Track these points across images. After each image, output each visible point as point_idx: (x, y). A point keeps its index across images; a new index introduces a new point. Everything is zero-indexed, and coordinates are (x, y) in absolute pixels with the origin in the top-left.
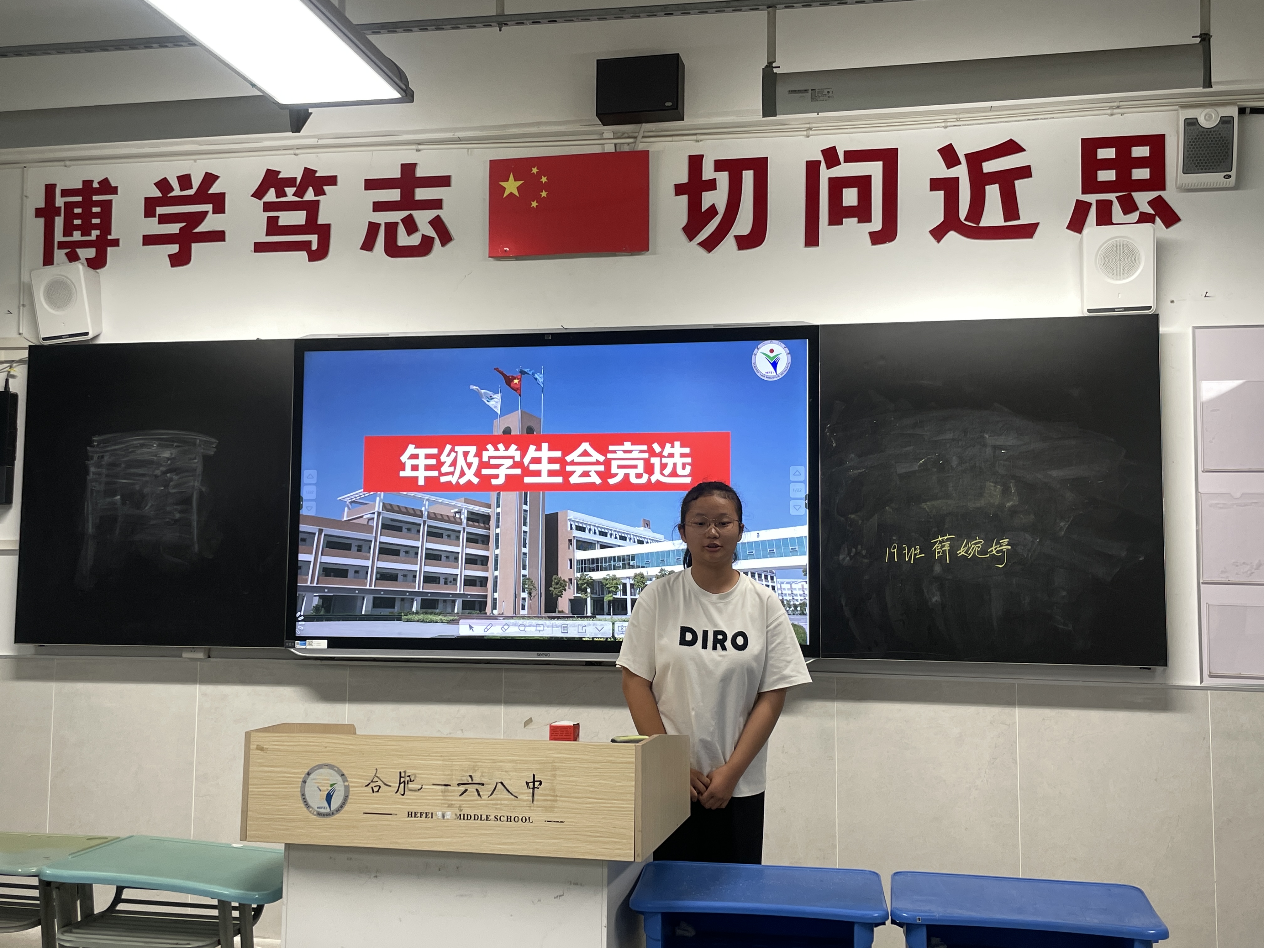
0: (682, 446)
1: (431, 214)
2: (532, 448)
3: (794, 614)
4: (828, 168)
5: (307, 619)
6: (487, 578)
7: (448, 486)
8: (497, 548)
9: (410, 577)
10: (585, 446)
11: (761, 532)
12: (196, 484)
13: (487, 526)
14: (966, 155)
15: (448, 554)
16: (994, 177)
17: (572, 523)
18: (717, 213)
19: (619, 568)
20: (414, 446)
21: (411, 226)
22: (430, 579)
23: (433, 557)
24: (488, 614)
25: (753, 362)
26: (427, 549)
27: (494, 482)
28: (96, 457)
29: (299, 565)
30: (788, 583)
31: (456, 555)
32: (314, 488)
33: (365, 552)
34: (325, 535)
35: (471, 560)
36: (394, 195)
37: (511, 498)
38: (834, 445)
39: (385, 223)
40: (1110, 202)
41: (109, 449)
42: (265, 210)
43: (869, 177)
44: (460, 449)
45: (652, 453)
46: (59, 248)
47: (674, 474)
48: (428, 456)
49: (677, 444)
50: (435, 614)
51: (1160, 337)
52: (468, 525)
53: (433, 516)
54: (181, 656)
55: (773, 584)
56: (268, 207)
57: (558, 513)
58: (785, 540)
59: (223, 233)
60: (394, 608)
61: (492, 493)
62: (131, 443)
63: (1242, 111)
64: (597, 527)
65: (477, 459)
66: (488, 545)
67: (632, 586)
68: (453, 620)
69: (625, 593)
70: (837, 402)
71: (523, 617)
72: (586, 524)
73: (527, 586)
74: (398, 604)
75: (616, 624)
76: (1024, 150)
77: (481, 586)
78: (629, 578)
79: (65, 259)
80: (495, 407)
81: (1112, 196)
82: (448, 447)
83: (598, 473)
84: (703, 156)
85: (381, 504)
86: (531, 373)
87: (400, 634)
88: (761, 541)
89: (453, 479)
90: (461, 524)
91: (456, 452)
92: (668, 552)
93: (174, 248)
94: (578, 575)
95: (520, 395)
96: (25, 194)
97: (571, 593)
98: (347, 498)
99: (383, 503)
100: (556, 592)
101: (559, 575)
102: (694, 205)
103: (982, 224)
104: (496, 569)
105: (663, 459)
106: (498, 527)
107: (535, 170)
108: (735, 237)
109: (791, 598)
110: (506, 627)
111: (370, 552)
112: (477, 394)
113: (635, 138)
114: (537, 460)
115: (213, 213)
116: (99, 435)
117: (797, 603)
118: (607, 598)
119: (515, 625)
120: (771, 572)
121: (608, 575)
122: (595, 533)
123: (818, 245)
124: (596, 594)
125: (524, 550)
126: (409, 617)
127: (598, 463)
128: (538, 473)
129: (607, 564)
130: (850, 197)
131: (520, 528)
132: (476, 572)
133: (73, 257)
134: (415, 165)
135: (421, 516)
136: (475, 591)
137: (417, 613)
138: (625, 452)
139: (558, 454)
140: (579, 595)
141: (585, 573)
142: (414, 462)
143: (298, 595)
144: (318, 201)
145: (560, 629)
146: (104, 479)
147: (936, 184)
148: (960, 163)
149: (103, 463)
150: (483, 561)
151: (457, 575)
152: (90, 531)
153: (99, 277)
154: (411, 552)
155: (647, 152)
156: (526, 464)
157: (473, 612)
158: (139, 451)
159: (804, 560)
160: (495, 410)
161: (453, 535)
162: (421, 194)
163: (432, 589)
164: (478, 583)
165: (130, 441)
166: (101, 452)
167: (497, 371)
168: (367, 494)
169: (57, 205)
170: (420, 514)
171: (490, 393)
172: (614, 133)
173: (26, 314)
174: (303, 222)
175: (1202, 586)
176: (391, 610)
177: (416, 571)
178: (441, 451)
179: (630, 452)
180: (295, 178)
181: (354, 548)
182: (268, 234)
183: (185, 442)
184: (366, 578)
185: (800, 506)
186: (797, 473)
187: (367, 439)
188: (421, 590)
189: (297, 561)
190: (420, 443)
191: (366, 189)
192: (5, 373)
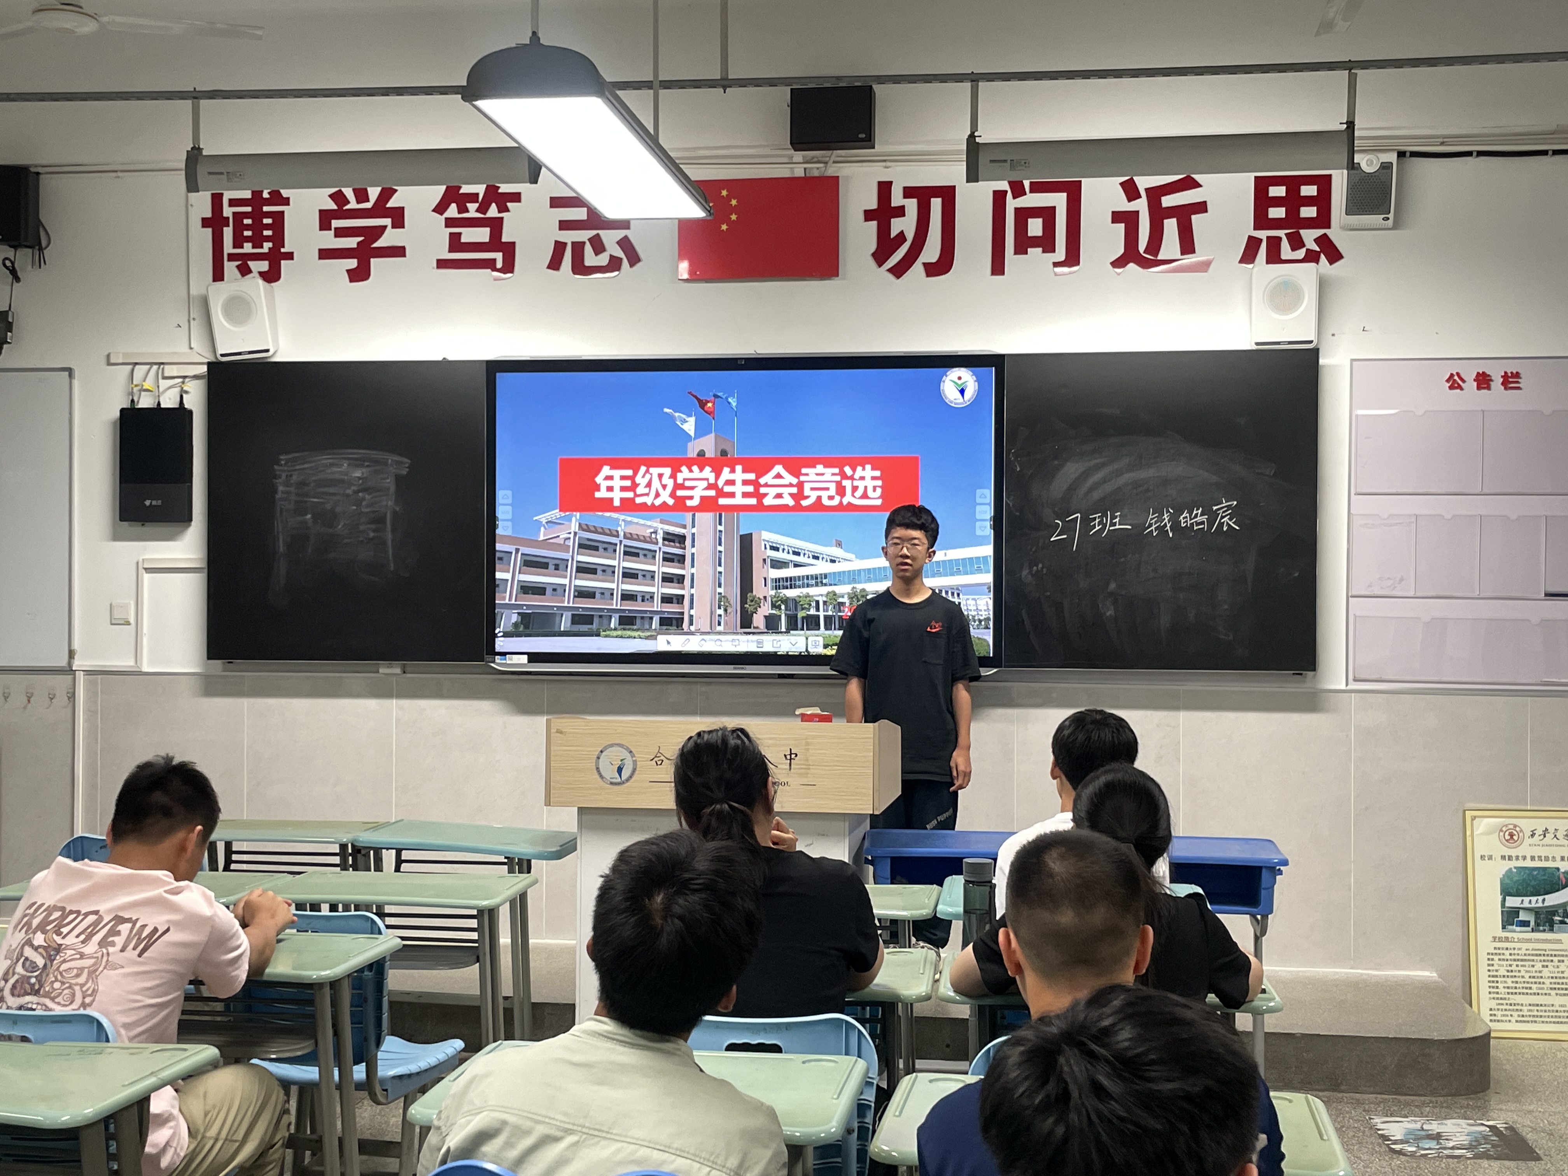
0: (873, 469)
1: (620, 234)
2: (726, 470)
3: (979, 628)
4: (1015, 196)
5: (506, 635)
6: (683, 596)
7: (644, 507)
8: (693, 566)
9: (607, 594)
10: (779, 469)
12: (390, 504)
13: (683, 546)
14: (1146, 190)
15: (644, 573)
16: (1172, 212)
17: (766, 543)
18: (906, 240)
19: (812, 586)
20: (609, 467)
21: (598, 246)
22: (627, 597)
23: (629, 575)
24: (685, 630)
25: (941, 388)
26: (623, 568)
27: (689, 503)
28: (284, 477)
29: (497, 583)
30: (973, 599)
31: (653, 574)
32: (509, 508)
33: (563, 571)
34: (522, 554)
35: (667, 579)
36: (581, 215)
37: (706, 518)
39: (573, 243)
40: (1279, 239)
41: (298, 467)
42: (447, 226)
43: (1053, 208)
44: (655, 471)
45: (844, 476)
46: (229, 261)
47: (865, 496)
48: (623, 478)
49: (868, 467)
50: (633, 630)
51: (1320, 369)
52: (664, 545)
53: (628, 536)
54: (378, 672)
56: (450, 222)
57: (751, 534)
58: (971, 559)
59: (403, 248)
60: (592, 624)
61: (686, 514)
62: (321, 462)
63: (1400, 154)
64: (791, 547)
65: (672, 480)
66: (684, 563)
67: (825, 603)
68: (651, 636)
69: (818, 609)
70: (1021, 429)
71: (720, 633)
72: (779, 544)
73: (722, 603)
74: (596, 620)
75: (810, 639)
76: (1201, 186)
77: (678, 603)
78: (822, 595)
79: (237, 271)
80: (689, 430)
81: (1281, 233)
82: (643, 469)
83: (791, 495)
84: (891, 183)
85: (578, 524)
86: (724, 397)
87: (599, 649)
88: (949, 561)
89: (649, 500)
90: (657, 543)
91: (651, 474)
92: (859, 571)
93: (353, 263)
94: (773, 593)
95: (714, 418)
96: (190, 203)
97: (766, 609)
98: (543, 518)
99: (580, 524)
100: (751, 609)
101: (754, 593)
102: (883, 231)
103: (1159, 258)
104: (692, 587)
105: (854, 482)
106: (693, 546)
107: (724, 193)
108: (925, 264)
109: (976, 613)
110: (703, 642)
111: (567, 571)
112: (671, 418)
113: (825, 163)
114: (731, 482)
115: (393, 227)
116: (286, 454)
117: (982, 618)
118: (801, 614)
119: (712, 640)
120: (958, 589)
121: (802, 593)
122: (789, 553)
123: (1003, 273)
124: (790, 610)
125: (719, 569)
126: (608, 633)
127: (791, 485)
128: (732, 495)
129: (801, 582)
130: (1035, 227)
131: (716, 548)
132: (672, 590)
133: (244, 270)
135: (618, 536)
136: (672, 608)
137: (615, 629)
138: (817, 474)
139: (752, 476)
140: (774, 612)
141: (779, 591)
142: (610, 483)
143: (496, 611)
144: (502, 218)
145: (755, 644)
146: (293, 498)
147: (1117, 217)
148: (1140, 197)
149: (292, 482)
150: (680, 579)
151: (654, 593)
152: (281, 550)
153: (274, 291)
154: (608, 571)
155: (837, 177)
156: (720, 487)
157: (671, 628)
158: (329, 471)
159: (988, 578)
160: (689, 433)
161: (650, 555)
163: (629, 606)
164: (675, 600)
165: (319, 460)
166: (289, 471)
167: (692, 395)
168: (563, 514)
169: (225, 215)
170: (616, 534)
171: (684, 416)
172: (803, 157)
173: (197, 328)
174: (487, 240)
175: (1350, 599)
176: (590, 626)
177: (613, 589)
178: (636, 473)
179: (822, 474)
180: (477, 194)
181: (552, 567)
182: (450, 251)
183: (376, 462)
184: (564, 596)
185: (985, 527)
186: (983, 496)
187: (561, 460)
188: (619, 607)
189: (494, 579)
190: (616, 464)
191: (551, 206)
192: (177, 390)
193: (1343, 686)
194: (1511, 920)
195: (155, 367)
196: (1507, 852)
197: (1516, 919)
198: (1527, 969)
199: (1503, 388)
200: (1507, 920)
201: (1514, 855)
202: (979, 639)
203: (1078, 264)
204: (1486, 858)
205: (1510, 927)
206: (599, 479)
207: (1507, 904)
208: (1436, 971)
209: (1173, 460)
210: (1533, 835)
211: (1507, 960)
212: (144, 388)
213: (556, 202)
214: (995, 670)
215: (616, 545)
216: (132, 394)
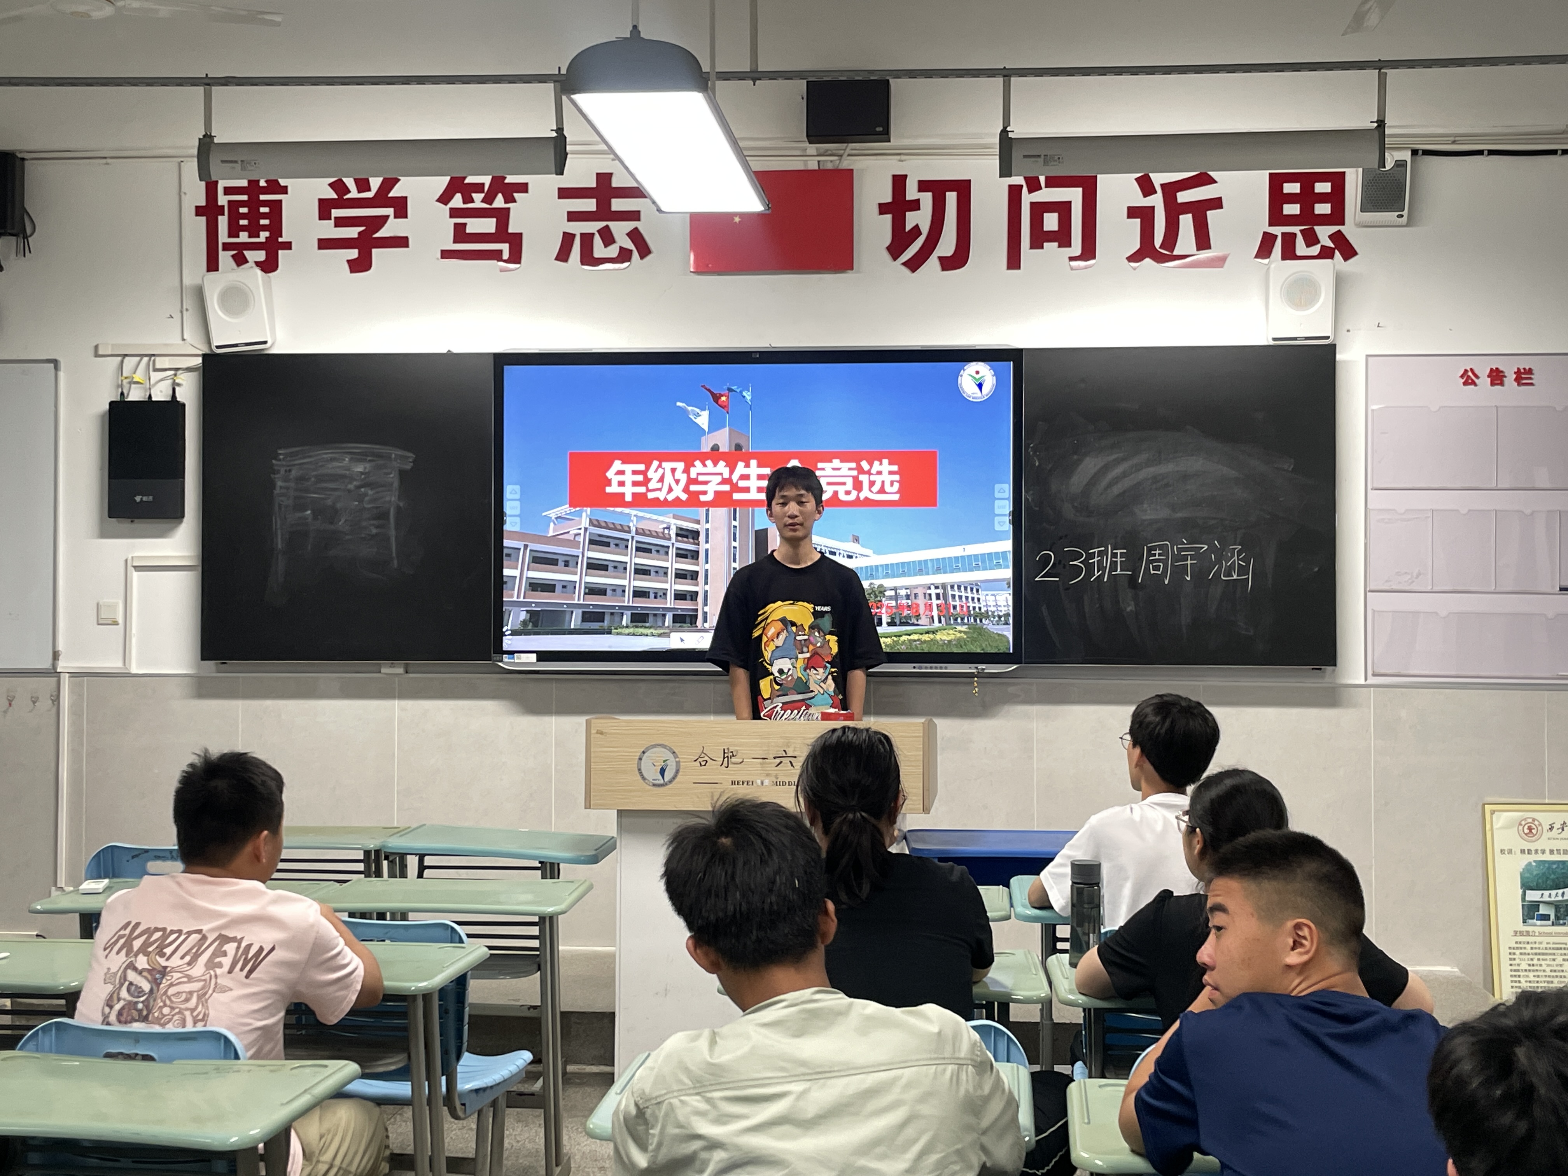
0: (890, 464)
1: (630, 225)
3: (998, 624)
4: (1030, 191)
5: (514, 633)
6: (697, 593)
8: (707, 562)
9: (619, 591)
11: (968, 547)
12: (393, 499)
13: (696, 541)
14: (1162, 185)
15: (657, 569)
16: (1188, 207)
18: (920, 234)
20: (620, 462)
21: (608, 238)
22: (639, 594)
23: (642, 571)
24: (699, 627)
25: (959, 382)
26: (635, 564)
27: (703, 498)
28: (282, 472)
29: (505, 579)
30: (992, 595)
31: (666, 570)
32: (518, 504)
33: (572, 567)
34: (531, 550)
35: (681, 575)
36: (589, 205)
37: (720, 514)
38: (1037, 464)
39: (582, 234)
40: (1295, 235)
41: (297, 462)
42: (451, 217)
43: (1069, 203)
44: (668, 466)
45: (861, 470)
46: (224, 249)
47: (882, 491)
48: (635, 472)
49: (885, 462)
50: (646, 627)
51: (1336, 363)
52: (677, 541)
53: (640, 532)
54: (380, 672)
55: (978, 596)
56: (455, 213)
58: (990, 554)
59: (407, 238)
60: (603, 622)
61: (700, 509)
62: (319, 457)
63: (1415, 152)
65: (685, 475)
66: (697, 559)
68: (664, 633)
70: (1040, 423)
74: (607, 618)
76: (1215, 182)
77: (692, 600)
79: (231, 260)
80: (703, 424)
81: (1296, 229)
82: (655, 463)
84: (906, 176)
85: (588, 520)
86: (738, 391)
87: (610, 647)
88: (968, 556)
89: (661, 496)
90: (670, 539)
91: (664, 469)
92: (877, 567)
93: (354, 254)
95: (728, 413)
96: (183, 190)
98: (552, 514)
99: (590, 519)
102: (898, 225)
103: (1175, 253)
104: (706, 583)
105: (871, 476)
108: (940, 258)
109: (995, 609)
111: (577, 567)
113: (841, 156)
114: (745, 477)
115: (395, 217)
116: (285, 448)
117: (1001, 614)
120: (977, 585)
123: (1019, 268)
126: (619, 630)
128: (747, 490)
130: (1051, 222)
131: (730, 543)
132: (685, 587)
133: (240, 260)
134: (611, 174)
135: (629, 532)
136: (685, 605)
137: (627, 627)
138: (834, 469)
142: (621, 478)
143: (504, 609)
144: (509, 209)
146: (292, 493)
147: (1133, 212)
148: (1156, 192)
149: (290, 477)
150: (694, 575)
152: (280, 546)
153: (270, 282)
154: (620, 568)
155: (852, 170)
156: (735, 481)
157: (684, 625)
158: (330, 466)
159: (1007, 573)
160: (703, 426)
161: (662, 550)
162: (618, 205)
163: (641, 603)
164: (688, 597)
165: (319, 455)
166: (288, 466)
167: (706, 389)
168: (573, 510)
169: (220, 203)
170: (627, 529)
171: (698, 410)
172: (817, 149)
173: (191, 320)
174: (493, 230)
175: (1369, 594)
176: (601, 624)
177: (625, 586)
178: (648, 468)
179: (839, 469)
180: (483, 184)
181: (561, 563)
182: (455, 242)
183: (380, 456)
184: (574, 593)
185: (1004, 522)
186: (1002, 491)
187: (571, 454)
188: (631, 604)
189: (502, 576)
190: (627, 459)
191: (559, 198)
192: (170, 382)
193: (1362, 682)
194: (1532, 914)
195: (146, 359)
196: (1526, 846)
197: (1536, 913)
198: (1548, 962)
199: (1516, 384)
200: (1528, 914)
201: (1533, 849)
202: (999, 635)
203: (1094, 258)
204: (1506, 853)
205: (1530, 921)
206: (610, 474)
207: (1527, 899)
208: (1458, 967)
209: (1193, 455)
210: (1551, 829)
211: (1529, 954)
212: (135, 380)
213: (565, 193)
214: (1015, 667)
215: (628, 540)
216: (122, 386)
